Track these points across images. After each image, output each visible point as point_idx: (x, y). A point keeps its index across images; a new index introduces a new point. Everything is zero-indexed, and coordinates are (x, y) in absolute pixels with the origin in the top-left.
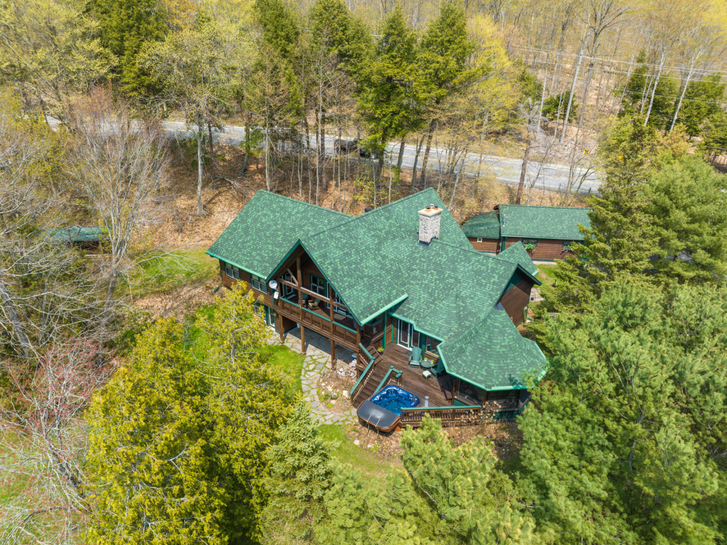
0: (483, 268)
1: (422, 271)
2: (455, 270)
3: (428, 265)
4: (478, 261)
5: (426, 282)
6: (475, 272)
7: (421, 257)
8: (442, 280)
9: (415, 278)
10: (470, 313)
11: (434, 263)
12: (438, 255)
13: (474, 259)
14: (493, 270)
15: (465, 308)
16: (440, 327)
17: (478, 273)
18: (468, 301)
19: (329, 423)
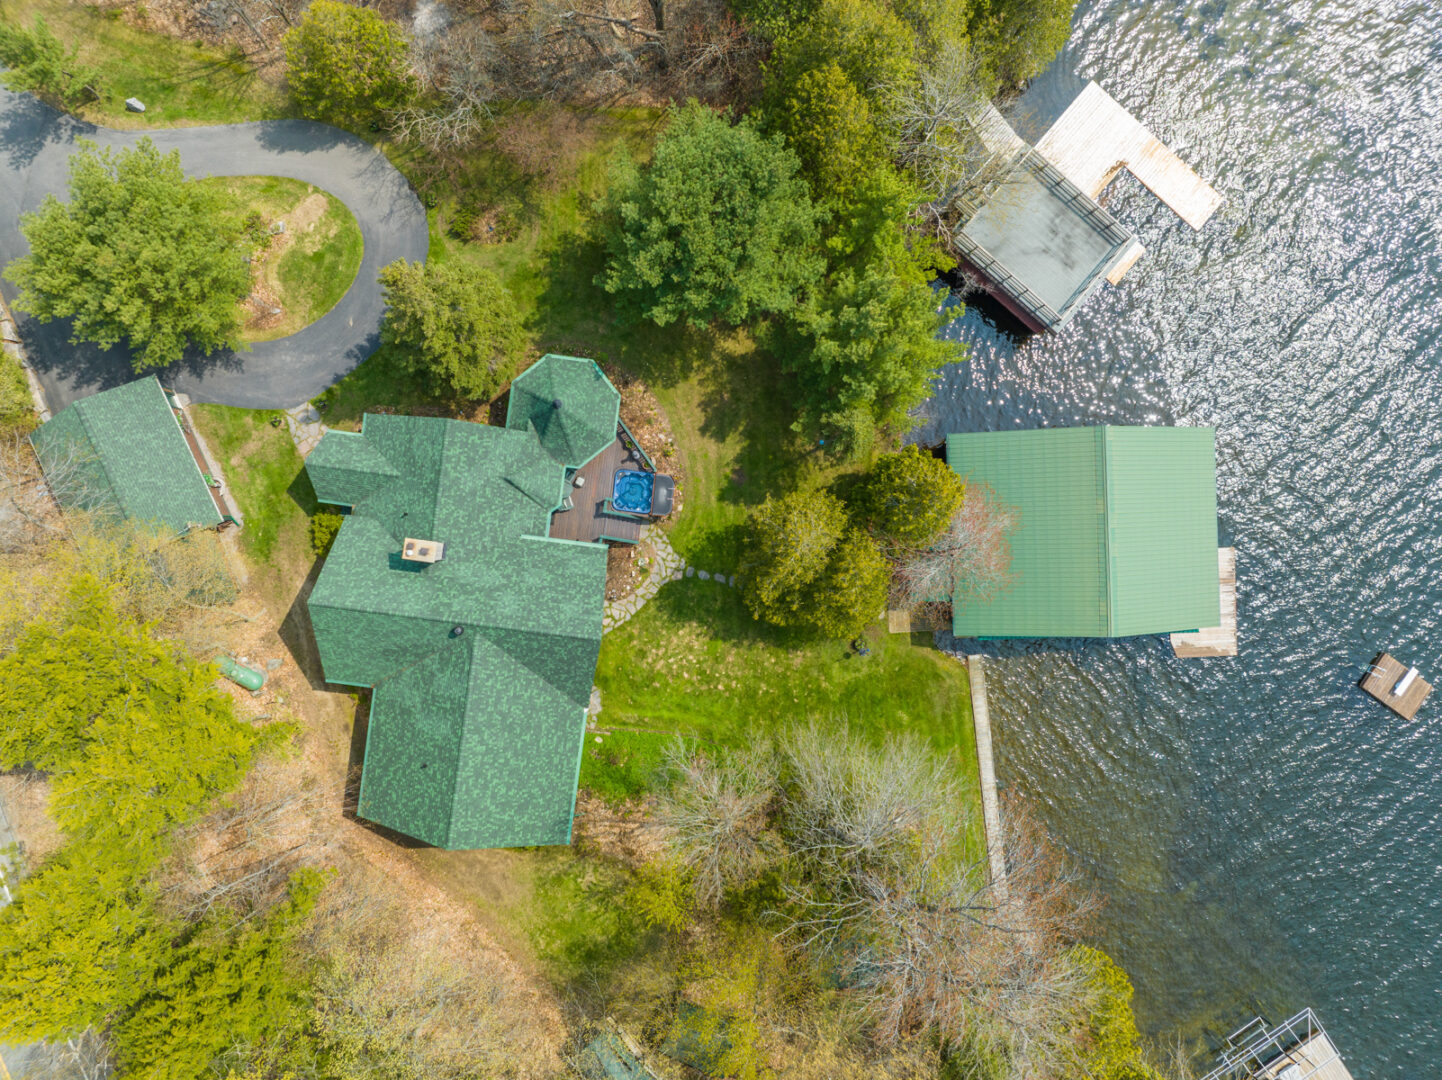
0: (463, 458)
1: (483, 534)
2: (473, 493)
3: (474, 530)
4: (454, 468)
5: (496, 522)
6: (470, 466)
7: (464, 546)
8: (489, 503)
9: (494, 540)
10: (523, 452)
11: (469, 523)
12: (456, 525)
13: (453, 474)
14: (464, 444)
15: (519, 461)
16: (551, 477)
17: (471, 462)
18: (509, 460)
19: (670, 549)
